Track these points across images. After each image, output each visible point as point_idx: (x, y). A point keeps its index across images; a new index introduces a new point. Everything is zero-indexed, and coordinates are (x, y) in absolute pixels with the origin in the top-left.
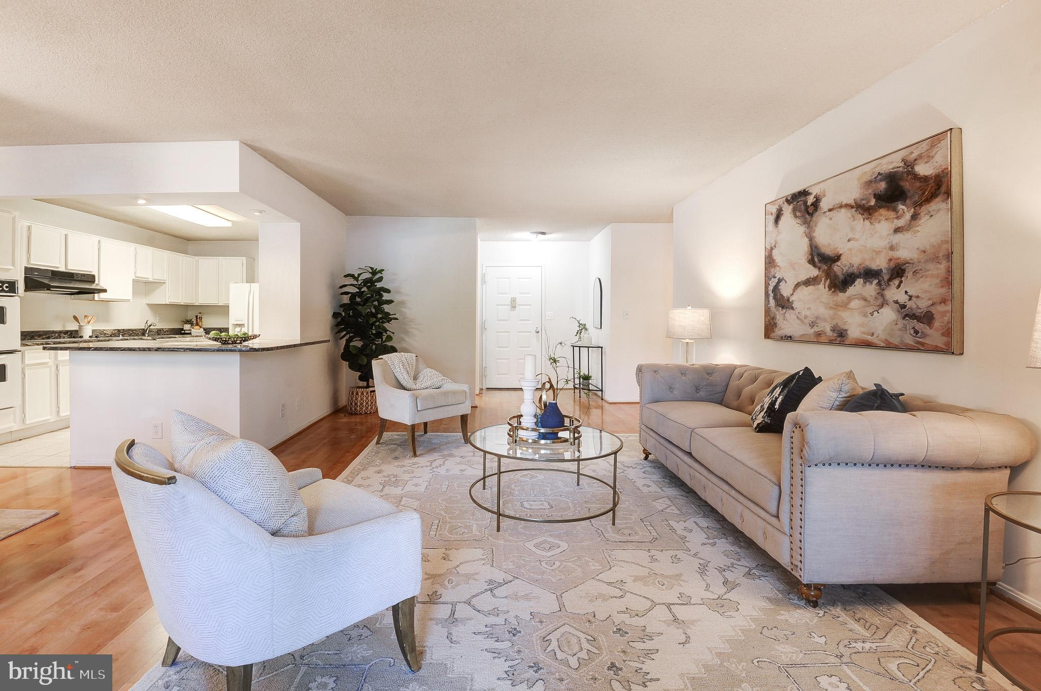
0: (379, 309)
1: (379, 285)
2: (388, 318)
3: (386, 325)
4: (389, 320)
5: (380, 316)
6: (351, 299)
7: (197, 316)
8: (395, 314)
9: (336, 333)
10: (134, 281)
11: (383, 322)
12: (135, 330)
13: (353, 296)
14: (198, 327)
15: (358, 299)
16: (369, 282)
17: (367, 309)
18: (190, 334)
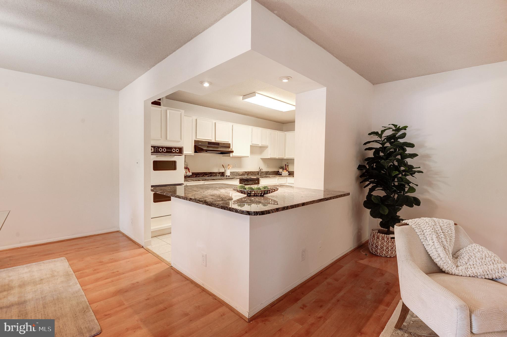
0: (402, 162)
1: (401, 141)
2: (410, 170)
3: (409, 178)
4: (412, 173)
5: (402, 168)
6: (374, 154)
7: (286, 165)
8: (419, 167)
9: (361, 183)
10: (251, 146)
11: (406, 175)
12: (254, 172)
13: (377, 151)
14: (285, 171)
15: (381, 154)
16: (392, 138)
17: (389, 163)
18: (281, 174)
